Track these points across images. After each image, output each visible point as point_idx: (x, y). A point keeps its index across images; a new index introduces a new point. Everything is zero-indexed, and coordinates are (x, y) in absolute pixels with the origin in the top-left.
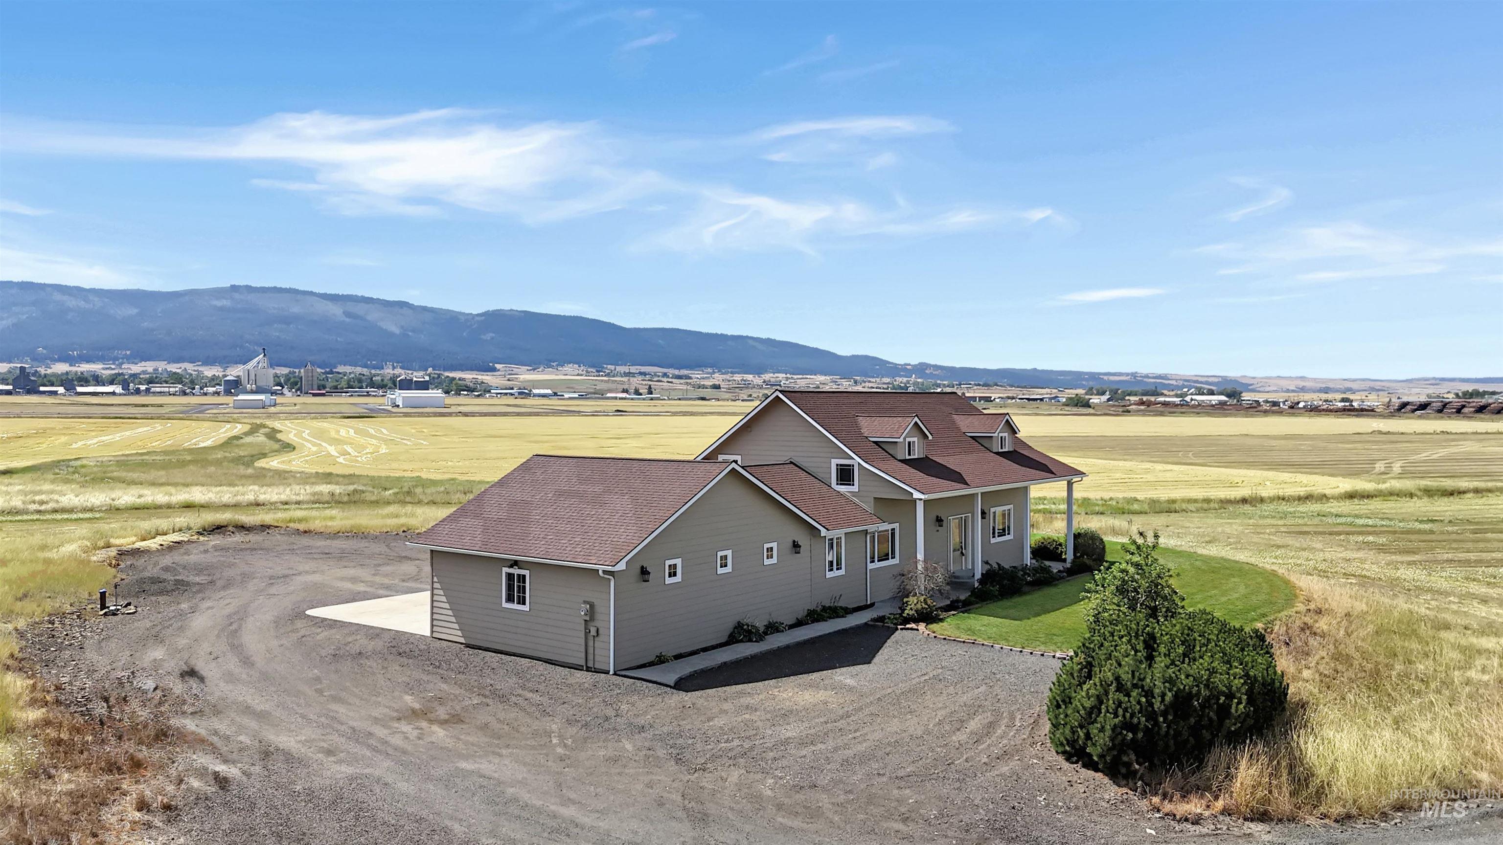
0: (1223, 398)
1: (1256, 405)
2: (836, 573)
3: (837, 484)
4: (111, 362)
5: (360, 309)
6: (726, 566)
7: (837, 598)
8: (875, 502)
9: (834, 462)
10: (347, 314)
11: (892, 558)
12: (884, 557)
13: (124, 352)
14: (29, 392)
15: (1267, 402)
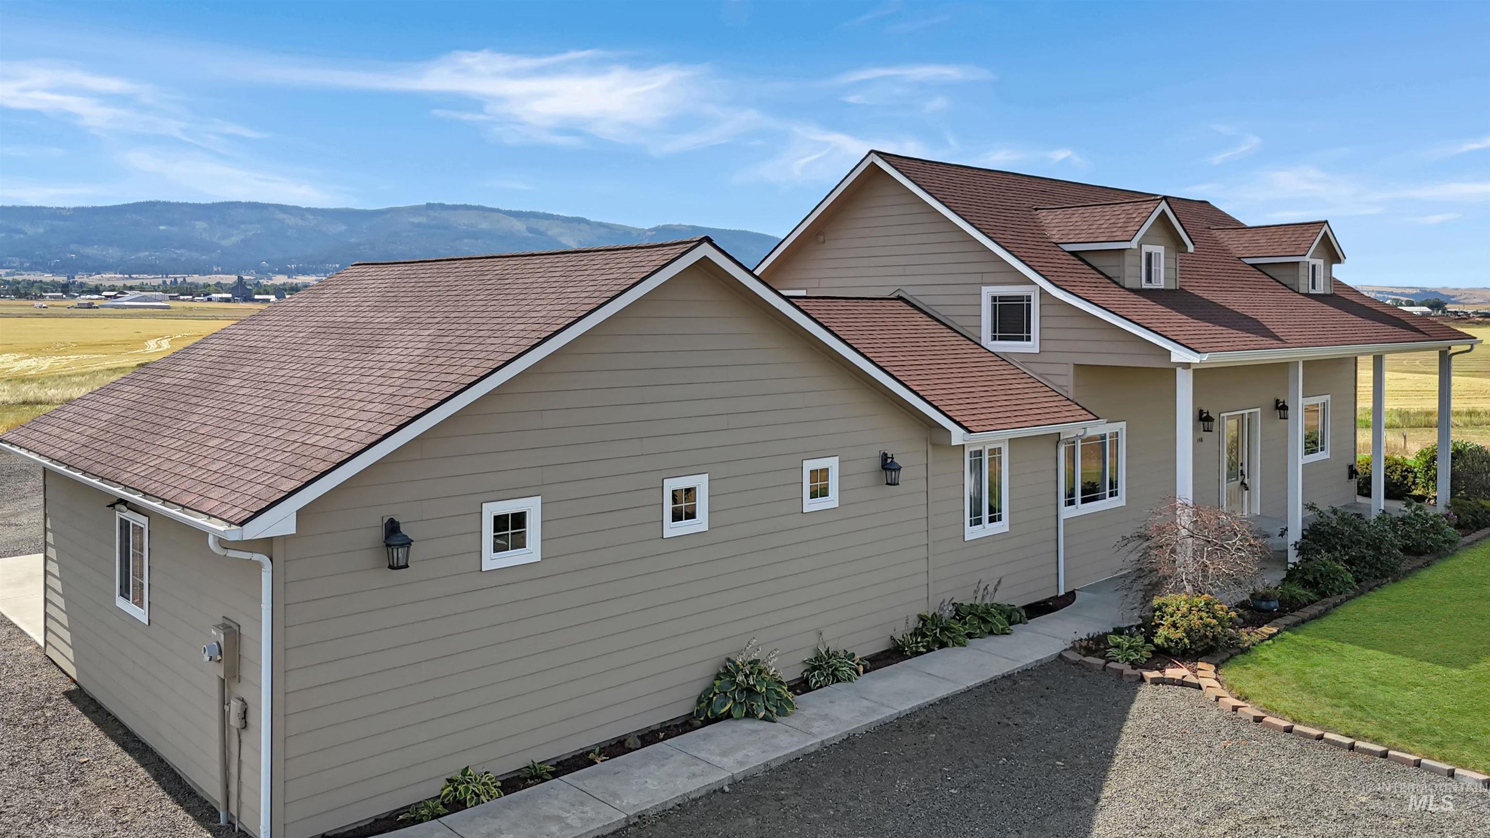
0: (1426, 309)
1: (1465, 317)
2: (988, 529)
3: (994, 338)
4: (323, 274)
5: (542, 225)
6: (691, 515)
7: (991, 589)
8: (1076, 375)
9: (988, 292)
10: (530, 230)
11: (1111, 495)
12: (1091, 493)
13: (334, 266)
14: (246, 300)
15: (1476, 313)
